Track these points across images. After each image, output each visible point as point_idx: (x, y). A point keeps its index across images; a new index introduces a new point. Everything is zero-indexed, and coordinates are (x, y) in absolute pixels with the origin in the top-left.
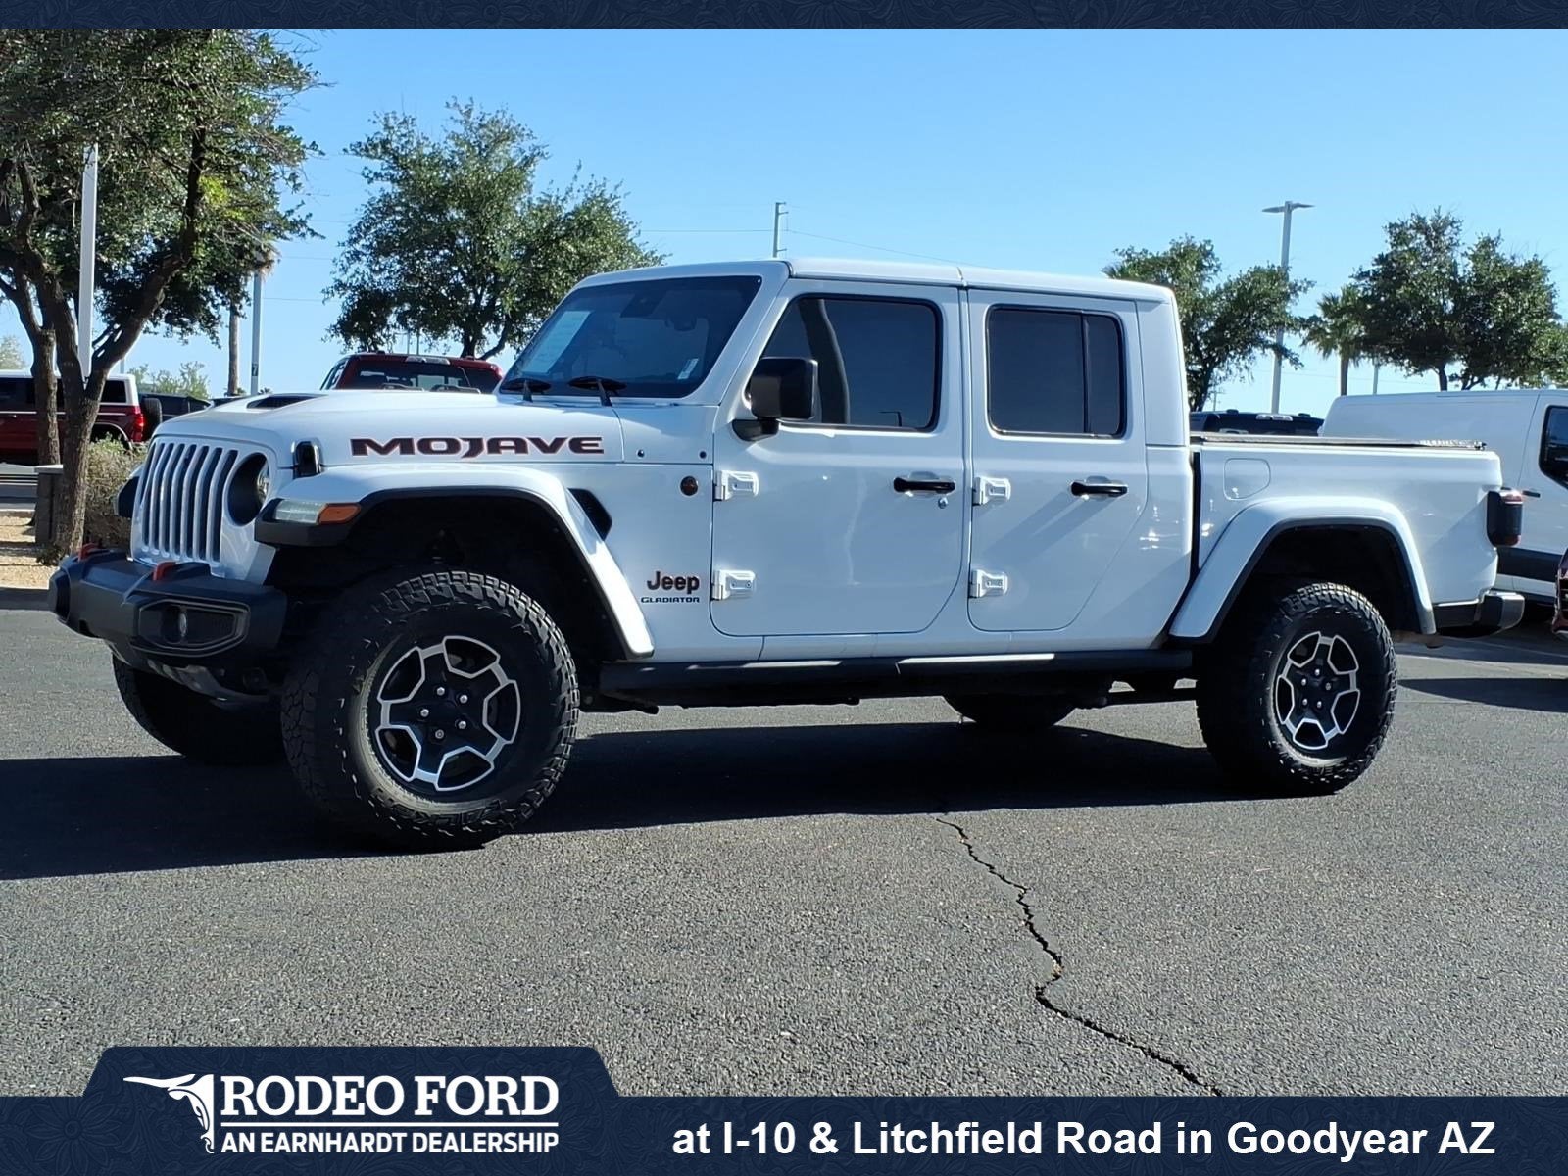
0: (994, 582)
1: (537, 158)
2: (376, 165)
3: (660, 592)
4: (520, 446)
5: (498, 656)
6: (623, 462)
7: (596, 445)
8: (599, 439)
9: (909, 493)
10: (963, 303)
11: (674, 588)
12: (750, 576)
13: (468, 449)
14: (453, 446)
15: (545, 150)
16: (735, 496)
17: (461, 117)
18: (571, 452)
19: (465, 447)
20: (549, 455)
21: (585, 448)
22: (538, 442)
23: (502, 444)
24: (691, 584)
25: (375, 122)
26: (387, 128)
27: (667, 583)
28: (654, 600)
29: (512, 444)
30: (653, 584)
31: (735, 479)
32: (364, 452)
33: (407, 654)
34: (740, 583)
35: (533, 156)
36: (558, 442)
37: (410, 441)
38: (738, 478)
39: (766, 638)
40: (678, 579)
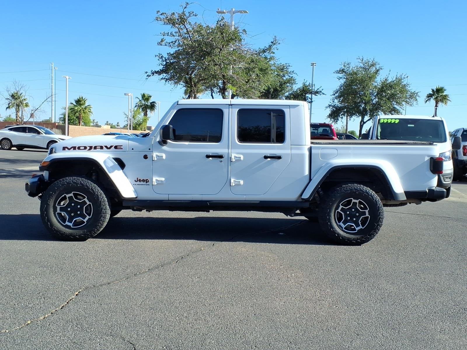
0: (237, 182)
1: (380, 70)
2: (341, 75)
3: (138, 183)
4: (102, 148)
5: (86, 197)
6: (128, 151)
7: (121, 147)
8: (122, 146)
9: (211, 158)
10: (230, 109)
11: (142, 182)
12: (163, 179)
13: (89, 148)
14: (85, 148)
15: (382, 68)
16: (158, 159)
17: (361, 61)
18: (114, 149)
19: (88, 148)
20: (109, 150)
21: (118, 148)
22: (106, 147)
23: (97, 147)
24: (147, 181)
25: (341, 65)
26: (344, 66)
27: (140, 181)
28: (137, 184)
29: (100, 147)
30: (136, 181)
31: (157, 155)
32: (65, 150)
33: (63, 196)
34: (160, 181)
35: (379, 69)
36: (111, 147)
37: (76, 147)
38: (159, 155)
39: (169, 195)
40: (143, 180)
